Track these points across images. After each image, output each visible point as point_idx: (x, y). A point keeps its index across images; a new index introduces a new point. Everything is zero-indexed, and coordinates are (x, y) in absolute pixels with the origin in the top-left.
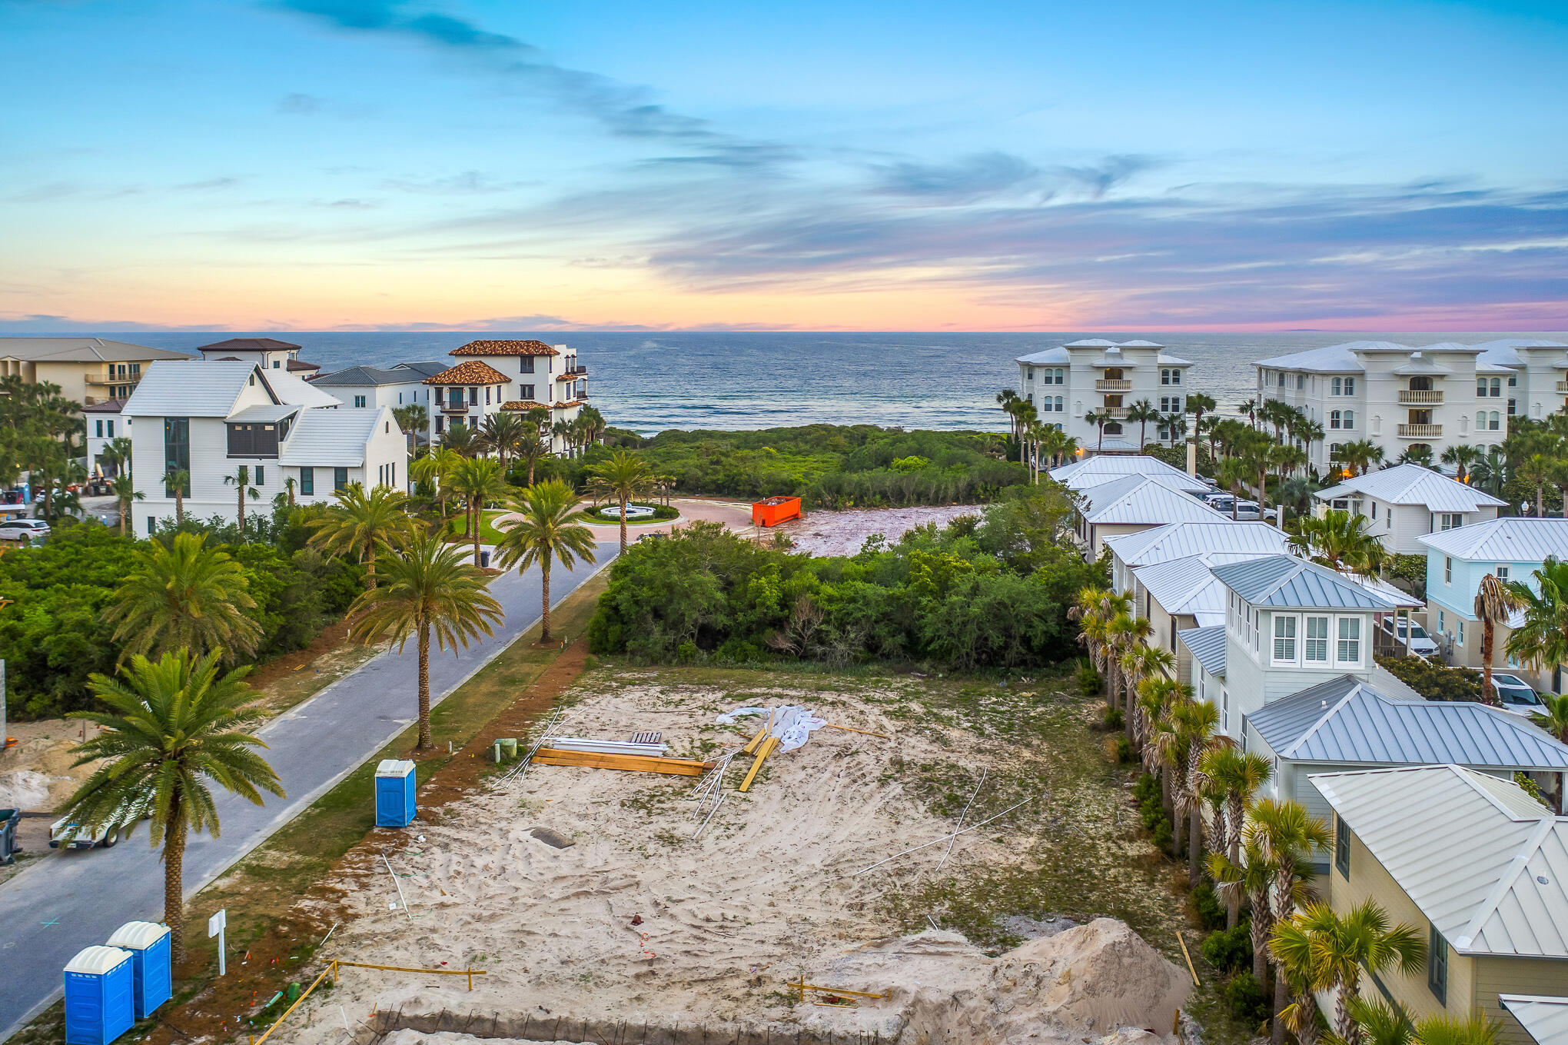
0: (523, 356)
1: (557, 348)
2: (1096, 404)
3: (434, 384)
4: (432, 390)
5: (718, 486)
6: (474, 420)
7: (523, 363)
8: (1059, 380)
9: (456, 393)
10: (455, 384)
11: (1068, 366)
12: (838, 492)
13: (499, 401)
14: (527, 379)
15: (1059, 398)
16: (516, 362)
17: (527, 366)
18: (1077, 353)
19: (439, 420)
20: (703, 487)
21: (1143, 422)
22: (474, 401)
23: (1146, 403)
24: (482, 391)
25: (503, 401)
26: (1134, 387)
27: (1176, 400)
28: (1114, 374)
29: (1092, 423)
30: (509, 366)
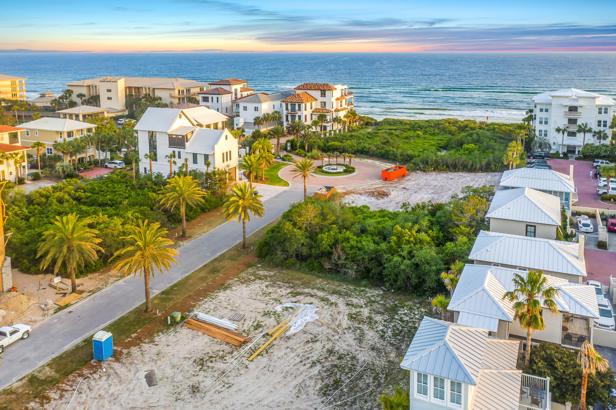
0: (321, 90)
1: (336, 87)
2: (563, 123)
3: (285, 102)
4: (284, 105)
5: (382, 155)
6: (300, 117)
7: (322, 94)
8: (547, 110)
9: (293, 105)
10: (292, 102)
11: (551, 104)
12: (427, 163)
13: (311, 108)
14: (323, 99)
15: (546, 119)
16: (319, 93)
17: (323, 95)
18: (555, 99)
19: (287, 116)
20: (376, 155)
21: (585, 133)
22: (299, 110)
23: (586, 124)
24: (303, 105)
25: (313, 108)
26: (583, 115)
27: (605, 122)
28: (573, 109)
29: (559, 133)
30: (316, 94)
